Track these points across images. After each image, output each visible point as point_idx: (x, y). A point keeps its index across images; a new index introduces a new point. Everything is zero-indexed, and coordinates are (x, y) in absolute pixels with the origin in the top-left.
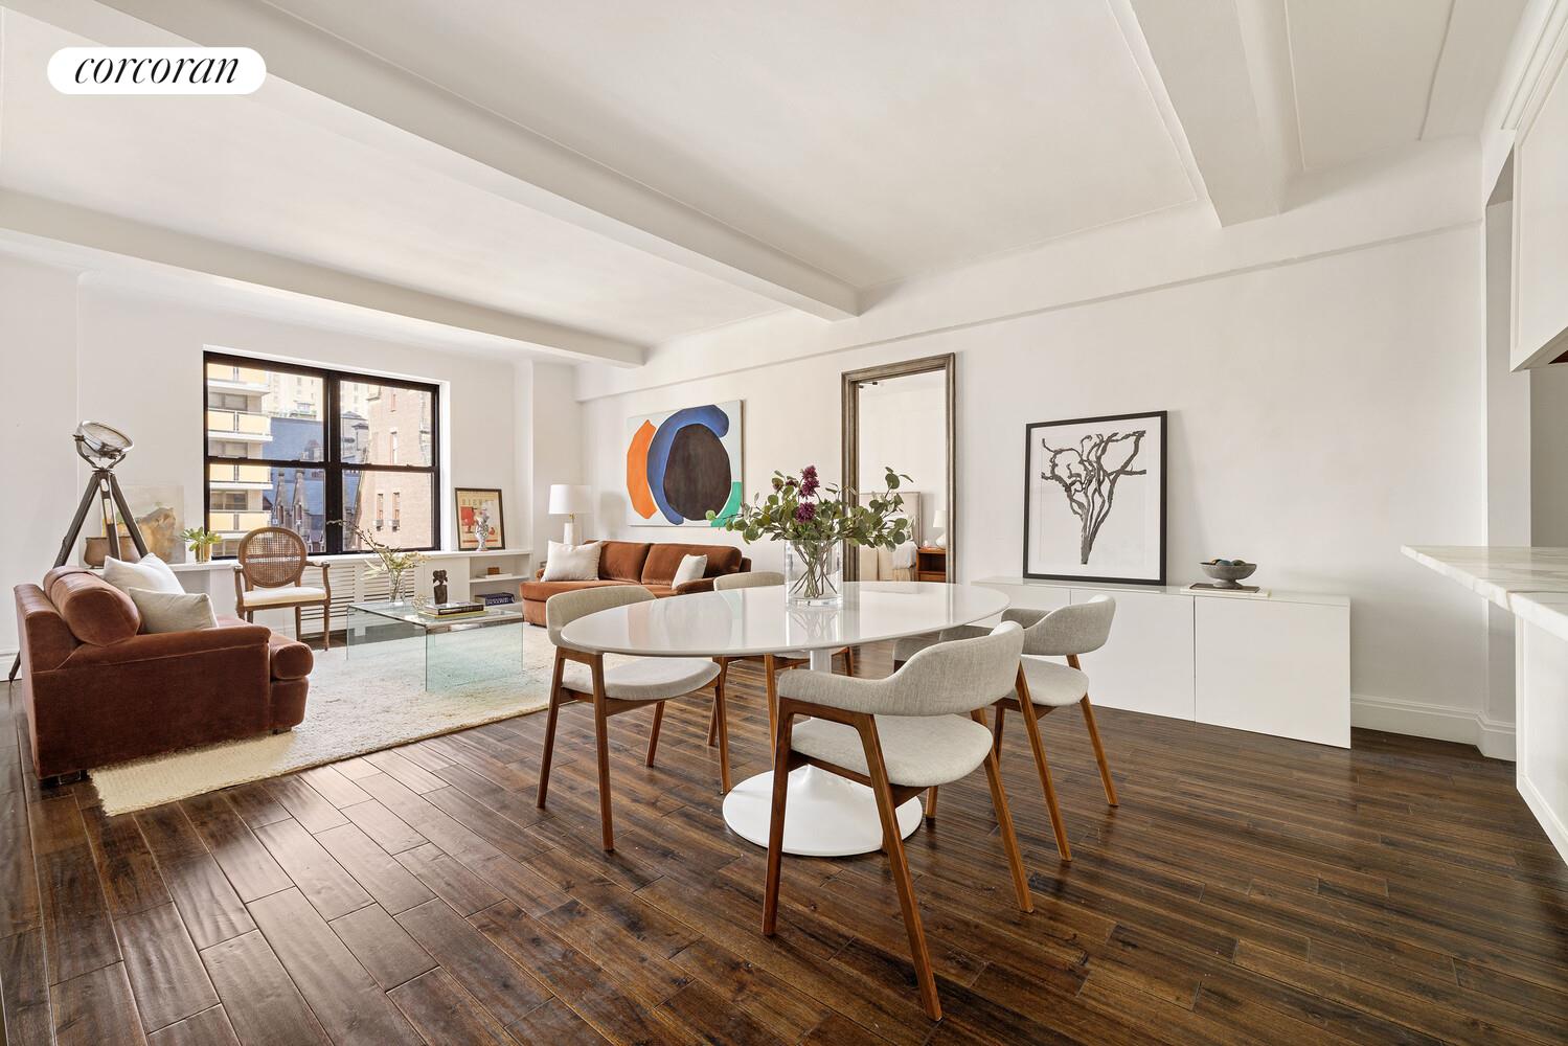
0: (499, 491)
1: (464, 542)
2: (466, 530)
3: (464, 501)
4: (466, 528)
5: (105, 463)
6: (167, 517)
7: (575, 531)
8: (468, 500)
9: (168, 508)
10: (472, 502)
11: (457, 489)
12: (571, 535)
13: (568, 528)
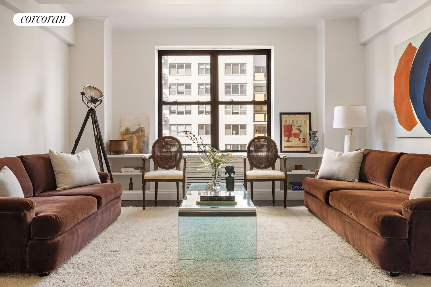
0: (310, 114)
1: (285, 147)
2: (287, 140)
3: (286, 121)
4: (286, 138)
5: (92, 105)
6: (142, 131)
7: (351, 141)
8: (287, 120)
9: (143, 127)
10: (291, 121)
11: (281, 114)
12: (349, 144)
13: (347, 138)
